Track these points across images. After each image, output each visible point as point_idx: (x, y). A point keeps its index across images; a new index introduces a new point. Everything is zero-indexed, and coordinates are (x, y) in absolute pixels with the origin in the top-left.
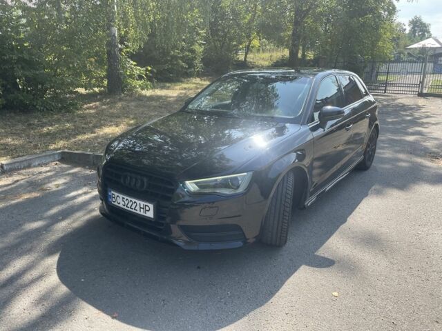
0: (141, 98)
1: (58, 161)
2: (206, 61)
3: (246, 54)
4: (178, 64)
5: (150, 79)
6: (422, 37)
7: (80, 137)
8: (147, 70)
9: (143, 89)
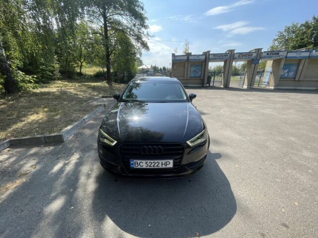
0: (35, 94)
1: (8, 147)
2: (61, 72)
3: (81, 69)
4: (46, 74)
5: (36, 82)
6: (141, 65)
7: (15, 127)
8: (34, 77)
9: (33, 88)
